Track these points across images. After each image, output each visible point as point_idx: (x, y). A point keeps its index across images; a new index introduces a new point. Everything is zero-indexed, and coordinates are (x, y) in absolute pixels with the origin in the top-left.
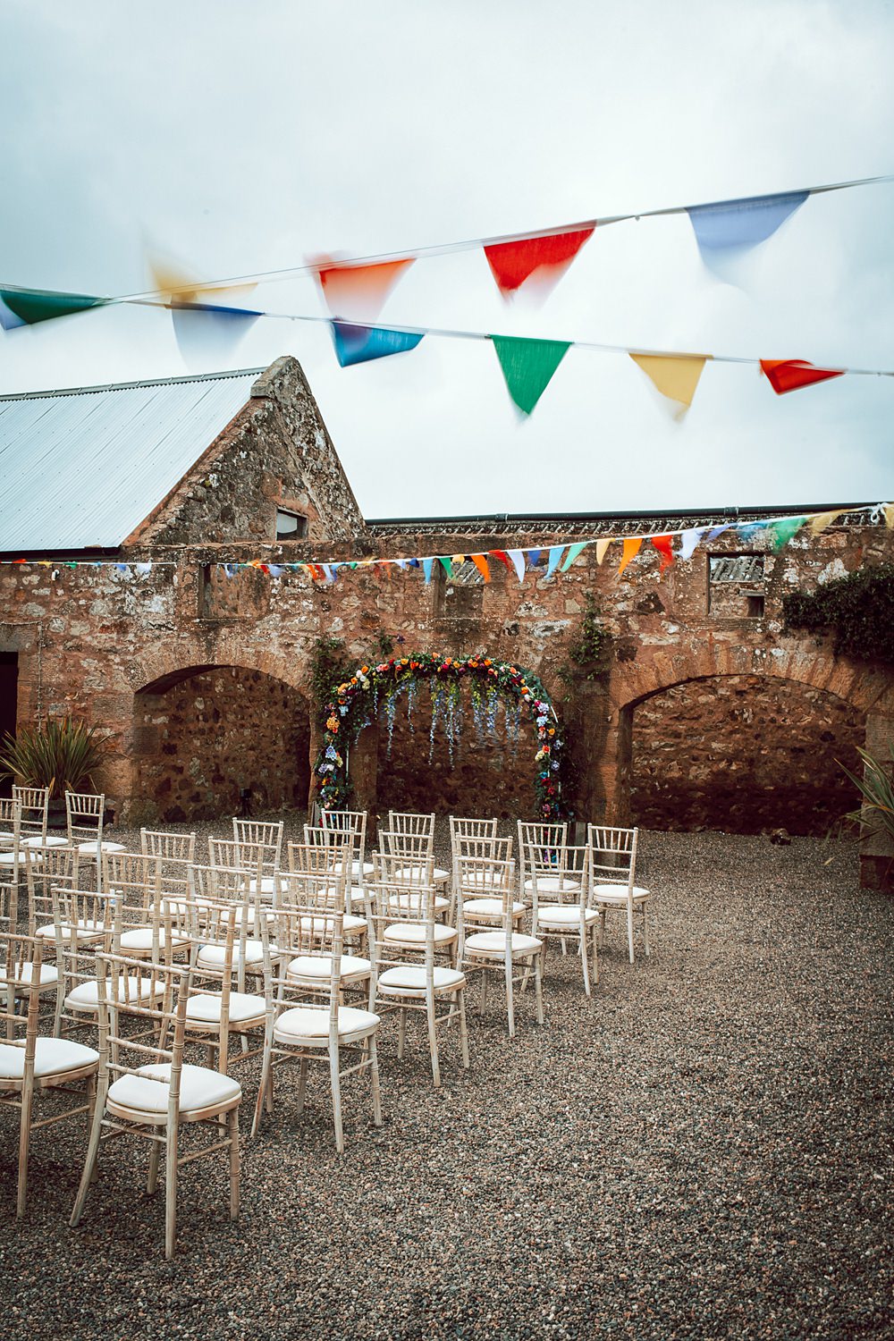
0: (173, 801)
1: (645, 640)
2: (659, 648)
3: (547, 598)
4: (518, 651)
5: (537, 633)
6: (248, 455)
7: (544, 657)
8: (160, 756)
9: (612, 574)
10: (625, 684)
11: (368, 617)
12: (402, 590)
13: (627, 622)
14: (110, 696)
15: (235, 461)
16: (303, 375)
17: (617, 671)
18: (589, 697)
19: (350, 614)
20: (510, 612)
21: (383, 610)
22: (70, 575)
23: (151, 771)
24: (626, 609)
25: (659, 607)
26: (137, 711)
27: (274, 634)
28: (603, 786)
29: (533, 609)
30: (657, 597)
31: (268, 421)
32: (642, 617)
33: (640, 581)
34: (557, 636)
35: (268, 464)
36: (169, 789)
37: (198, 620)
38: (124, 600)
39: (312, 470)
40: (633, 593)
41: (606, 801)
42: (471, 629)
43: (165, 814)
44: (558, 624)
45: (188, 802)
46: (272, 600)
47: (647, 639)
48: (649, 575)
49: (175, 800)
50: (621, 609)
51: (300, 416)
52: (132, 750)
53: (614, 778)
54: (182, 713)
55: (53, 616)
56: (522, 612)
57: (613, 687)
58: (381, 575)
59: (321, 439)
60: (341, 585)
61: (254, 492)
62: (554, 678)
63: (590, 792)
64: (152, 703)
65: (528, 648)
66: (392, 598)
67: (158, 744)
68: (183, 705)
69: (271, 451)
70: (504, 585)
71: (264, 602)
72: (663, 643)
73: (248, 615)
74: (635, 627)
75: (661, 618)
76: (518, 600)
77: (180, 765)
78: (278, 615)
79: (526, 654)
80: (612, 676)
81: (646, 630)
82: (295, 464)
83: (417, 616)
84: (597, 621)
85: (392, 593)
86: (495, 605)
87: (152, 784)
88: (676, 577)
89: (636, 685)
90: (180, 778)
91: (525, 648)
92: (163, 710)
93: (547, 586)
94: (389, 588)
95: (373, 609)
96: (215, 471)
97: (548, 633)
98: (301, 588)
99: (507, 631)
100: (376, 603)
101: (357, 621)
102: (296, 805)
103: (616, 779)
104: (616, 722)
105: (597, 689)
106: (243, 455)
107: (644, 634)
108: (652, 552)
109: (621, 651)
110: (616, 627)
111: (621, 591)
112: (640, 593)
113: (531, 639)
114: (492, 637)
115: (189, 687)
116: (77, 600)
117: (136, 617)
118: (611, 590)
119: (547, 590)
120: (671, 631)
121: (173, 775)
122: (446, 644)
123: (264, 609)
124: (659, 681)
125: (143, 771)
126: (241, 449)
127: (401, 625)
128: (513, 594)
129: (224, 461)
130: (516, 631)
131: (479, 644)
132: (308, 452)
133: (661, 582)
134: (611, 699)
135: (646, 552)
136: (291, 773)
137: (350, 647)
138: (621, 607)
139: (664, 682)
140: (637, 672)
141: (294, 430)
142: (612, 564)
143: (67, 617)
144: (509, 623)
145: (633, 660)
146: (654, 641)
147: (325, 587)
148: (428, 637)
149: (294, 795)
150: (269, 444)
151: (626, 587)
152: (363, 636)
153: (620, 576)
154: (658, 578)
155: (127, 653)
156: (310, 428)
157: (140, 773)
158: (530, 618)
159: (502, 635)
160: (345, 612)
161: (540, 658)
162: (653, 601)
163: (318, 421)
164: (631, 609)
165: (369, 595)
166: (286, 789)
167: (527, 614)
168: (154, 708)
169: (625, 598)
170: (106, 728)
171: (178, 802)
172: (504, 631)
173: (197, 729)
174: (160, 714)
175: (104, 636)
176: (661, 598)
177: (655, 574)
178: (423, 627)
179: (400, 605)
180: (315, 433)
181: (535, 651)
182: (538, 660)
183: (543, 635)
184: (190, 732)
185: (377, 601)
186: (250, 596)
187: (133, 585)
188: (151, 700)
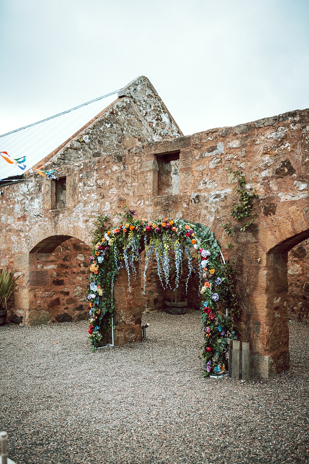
0: (62, 310)
1: (282, 198)
2: (293, 203)
3: (216, 174)
4: (200, 214)
5: (211, 199)
6: (112, 126)
7: (216, 217)
8: (51, 286)
9: (257, 150)
10: (269, 233)
11: (121, 200)
12: (136, 180)
13: (269, 185)
14: (21, 255)
15: (102, 129)
16: (151, 85)
17: (263, 223)
18: (245, 244)
19: (113, 199)
20: (195, 187)
21: (128, 195)
22: (7, 193)
23: (44, 295)
24: (268, 175)
25: (291, 171)
26: (31, 263)
27: (81, 215)
28: (257, 312)
29: (208, 183)
30: (289, 163)
31: (126, 108)
32: (279, 180)
33: (276, 152)
34: (223, 201)
35: (127, 130)
36: (59, 304)
37: (51, 211)
38: (25, 203)
39: (160, 134)
40: (271, 162)
41: (260, 324)
42: (173, 202)
43: (56, 318)
44: (223, 192)
45: (74, 310)
46: (80, 195)
47: (284, 197)
48: (283, 146)
49: (64, 310)
50: (264, 175)
51: (150, 106)
52: (29, 284)
53: (265, 306)
54: (67, 263)
55: (2, 215)
56: (201, 187)
57: (261, 236)
58: (126, 173)
59: (166, 118)
60: (108, 182)
61: (117, 145)
62: (222, 231)
63: (249, 316)
64: (43, 258)
65: (206, 211)
66: (131, 186)
67: (50, 280)
68: (68, 259)
69: (129, 124)
70: (190, 168)
71: (76, 197)
72: (296, 198)
73: (70, 206)
74: (275, 188)
75: (293, 179)
76: (199, 178)
77: (67, 291)
78: (82, 204)
79: (205, 215)
80: (260, 228)
81: (282, 190)
82: (148, 131)
83: (144, 196)
84: (248, 186)
85: (132, 183)
86: (186, 183)
87: (45, 302)
88: (302, 144)
89: (277, 233)
90: (67, 298)
91: (204, 212)
92: (52, 262)
93: (215, 165)
94: (130, 181)
95: (123, 194)
96: (88, 134)
97: (217, 199)
98: (91, 186)
99: (193, 200)
100: (124, 191)
101: (116, 203)
102: (155, 309)
103: (267, 307)
104: (264, 263)
105: (250, 237)
106: (108, 126)
107: (281, 193)
108: (283, 128)
109: (265, 208)
110: (261, 190)
111: (263, 161)
112: (276, 161)
113: (208, 205)
114: (185, 205)
115: (72, 249)
116: (9, 205)
117: (29, 212)
118: (256, 162)
119: (215, 168)
120: (301, 188)
121: (62, 296)
122: (160, 213)
123: (76, 201)
124: (294, 229)
125: (37, 295)
126: (106, 122)
127: (136, 203)
128: (196, 174)
129: (94, 128)
130: (199, 200)
131: (178, 211)
132: (157, 125)
133: (291, 151)
134: (261, 245)
135: (279, 129)
136: (152, 292)
137: (113, 220)
138: (264, 174)
139: (297, 230)
140: (278, 223)
141: (146, 113)
142: (256, 143)
143: (6, 214)
144: (194, 195)
145: (274, 214)
146: (289, 198)
147: (101, 184)
148: (150, 209)
149: (155, 304)
150: (128, 120)
151: (267, 158)
152: (119, 212)
153: (262, 151)
154: (289, 148)
155: (26, 232)
156: (158, 112)
157: (35, 296)
158: (206, 190)
159: (190, 204)
160: (110, 198)
161: (213, 218)
162: (286, 167)
163: (163, 109)
164: (271, 175)
165: (121, 186)
166: (148, 301)
167: (204, 187)
168: (45, 260)
169: (267, 167)
170: (20, 272)
171: (66, 311)
172: (192, 201)
173: (79, 271)
174: (50, 264)
175: (18, 223)
176: (292, 163)
177: (287, 145)
178: (147, 203)
179: (136, 190)
180: (162, 115)
181: (210, 212)
182: (212, 219)
183: (214, 201)
184: (74, 273)
185: (125, 189)
186: (70, 194)
187: (28, 195)
188: (43, 256)
